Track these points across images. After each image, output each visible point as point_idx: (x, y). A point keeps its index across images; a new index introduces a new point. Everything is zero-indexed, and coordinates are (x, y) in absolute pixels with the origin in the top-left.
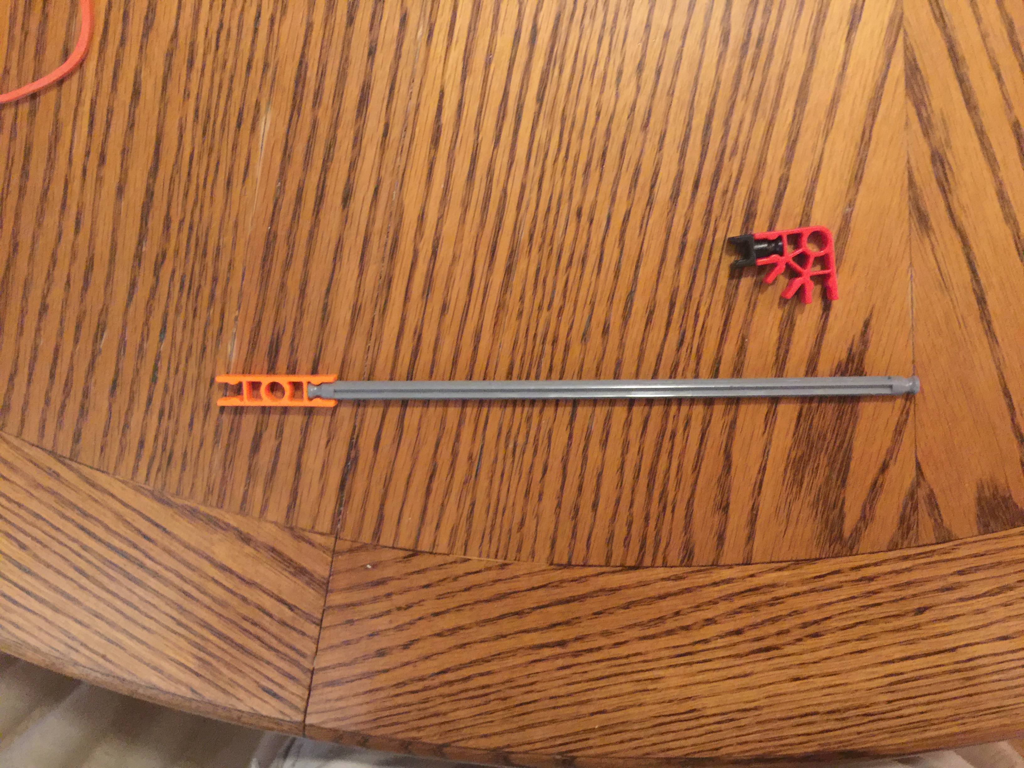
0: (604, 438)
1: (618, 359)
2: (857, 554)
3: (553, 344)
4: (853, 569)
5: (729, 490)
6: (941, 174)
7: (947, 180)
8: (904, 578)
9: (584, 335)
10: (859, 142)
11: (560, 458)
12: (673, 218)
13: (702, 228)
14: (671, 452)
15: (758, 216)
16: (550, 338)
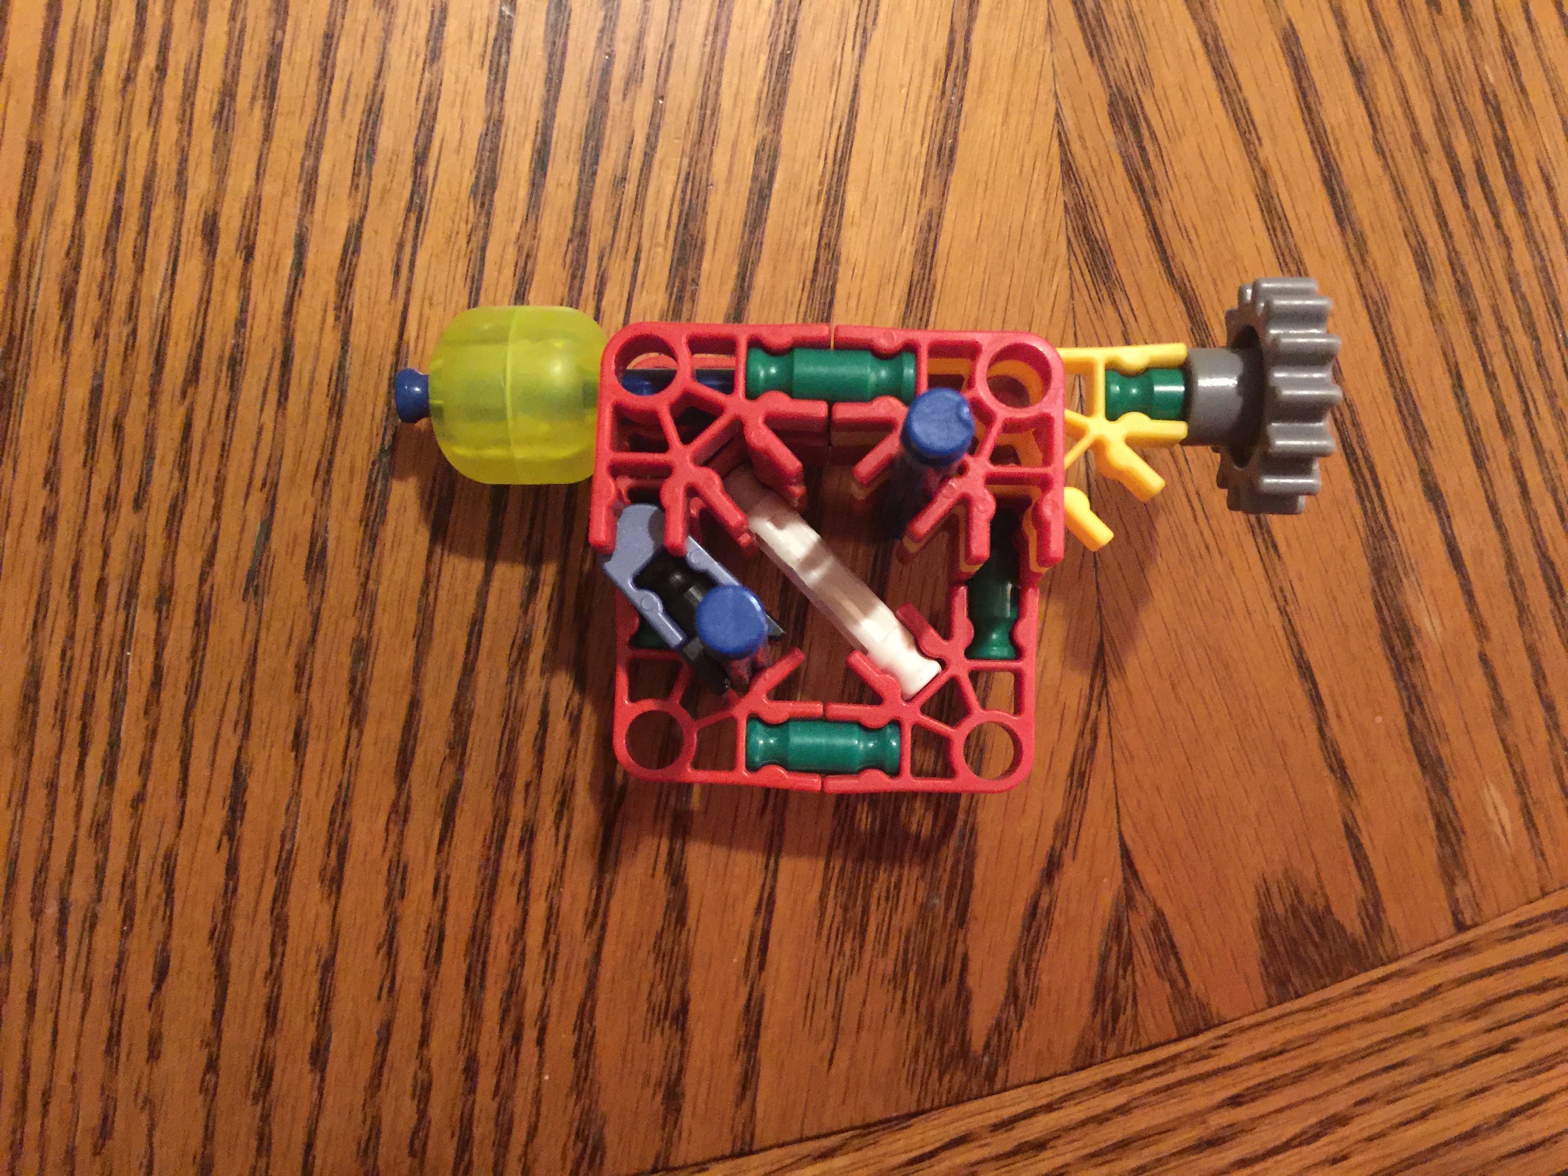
0: (333, 861)
1: (357, 639)
2: (1005, 1090)
3: (158, 609)
4: (996, 1127)
5: (686, 970)
6: (1135, 151)
7: (1148, 166)
8: (1115, 1131)
9: (252, 575)
10: (942, 65)
11: (205, 933)
12: (483, 249)
13: (564, 276)
14: (525, 883)
15: (709, 247)
16: (147, 586)
